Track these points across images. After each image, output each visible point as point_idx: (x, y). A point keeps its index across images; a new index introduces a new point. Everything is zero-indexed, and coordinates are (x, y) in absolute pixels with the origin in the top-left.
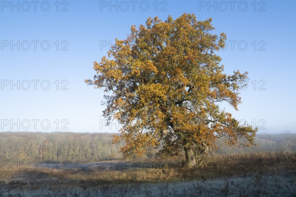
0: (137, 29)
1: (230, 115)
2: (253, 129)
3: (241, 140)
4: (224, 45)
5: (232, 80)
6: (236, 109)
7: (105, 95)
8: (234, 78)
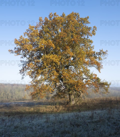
0: (43, 19)
1: (96, 75)
3: (101, 90)
4: (95, 33)
5: (98, 55)
6: (100, 72)
7: (21, 60)
8: (100, 54)
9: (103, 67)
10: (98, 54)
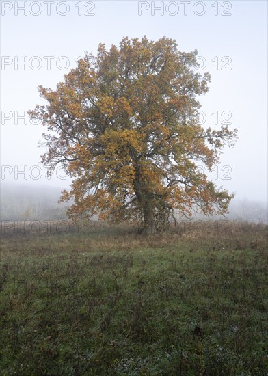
1: (205, 176)
2: (229, 195)
3: (215, 207)
4: (207, 88)
5: (217, 137)
6: (210, 169)
7: (44, 134)
8: (220, 134)
9: (220, 160)
10: (216, 134)
